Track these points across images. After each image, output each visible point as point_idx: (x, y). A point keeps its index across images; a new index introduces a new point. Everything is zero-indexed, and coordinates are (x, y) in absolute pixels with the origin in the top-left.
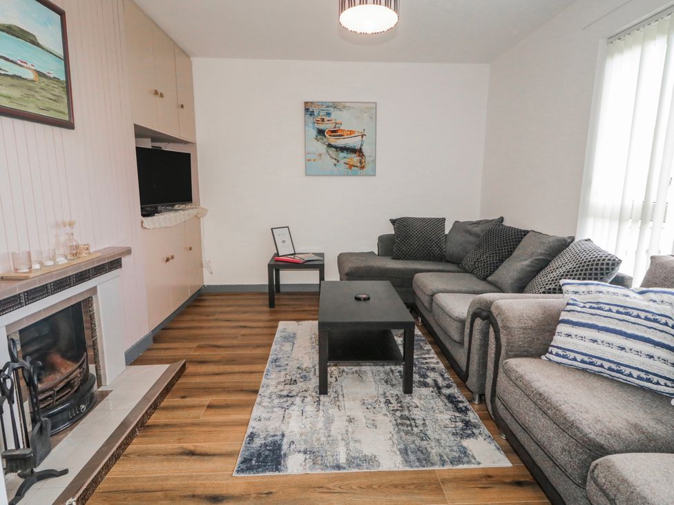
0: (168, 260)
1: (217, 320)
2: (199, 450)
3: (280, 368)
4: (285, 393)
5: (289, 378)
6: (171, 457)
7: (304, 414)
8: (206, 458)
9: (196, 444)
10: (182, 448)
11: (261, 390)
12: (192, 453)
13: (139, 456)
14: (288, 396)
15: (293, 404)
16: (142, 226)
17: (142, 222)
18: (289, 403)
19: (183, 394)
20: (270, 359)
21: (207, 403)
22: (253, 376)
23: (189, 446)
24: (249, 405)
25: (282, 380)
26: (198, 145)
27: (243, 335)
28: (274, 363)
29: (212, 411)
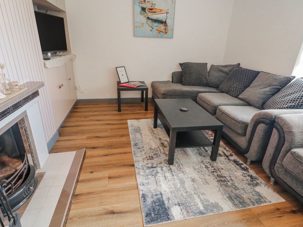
0: (60, 87)
1: (91, 120)
2: (116, 210)
3: (140, 149)
4: (150, 165)
5: (148, 155)
6: (100, 217)
7: (167, 179)
8: (122, 215)
9: (113, 205)
10: (105, 209)
11: (136, 164)
12: (113, 213)
13: (79, 218)
14: (152, 167)
15: (157, 172)
16: (45, 66)
17: (45, 64)
18: (155, 172)
19: (91, 171)
20: (132, 144)
21: (107, 175)
22: (127, 155)
23: (109, 207)
24: (133, 175)
25: (145, 157)
26: (66, 12)
27: (111, 129)
28: (136, 147)
29: (112, 181)
